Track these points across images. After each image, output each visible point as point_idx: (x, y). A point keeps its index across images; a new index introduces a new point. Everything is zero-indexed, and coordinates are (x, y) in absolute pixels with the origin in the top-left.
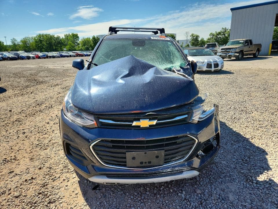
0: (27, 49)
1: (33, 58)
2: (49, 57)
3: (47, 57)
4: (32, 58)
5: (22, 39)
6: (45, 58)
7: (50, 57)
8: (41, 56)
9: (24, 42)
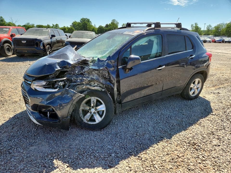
0: (217, 34)
1: (210, 42)
2: (224, 42)
3: (223, 42)
4: (208, 41)
5: (217, 25)
6: (220, 42)
7: (226, 42)
8: (217, 41)
9: (217, 28)
